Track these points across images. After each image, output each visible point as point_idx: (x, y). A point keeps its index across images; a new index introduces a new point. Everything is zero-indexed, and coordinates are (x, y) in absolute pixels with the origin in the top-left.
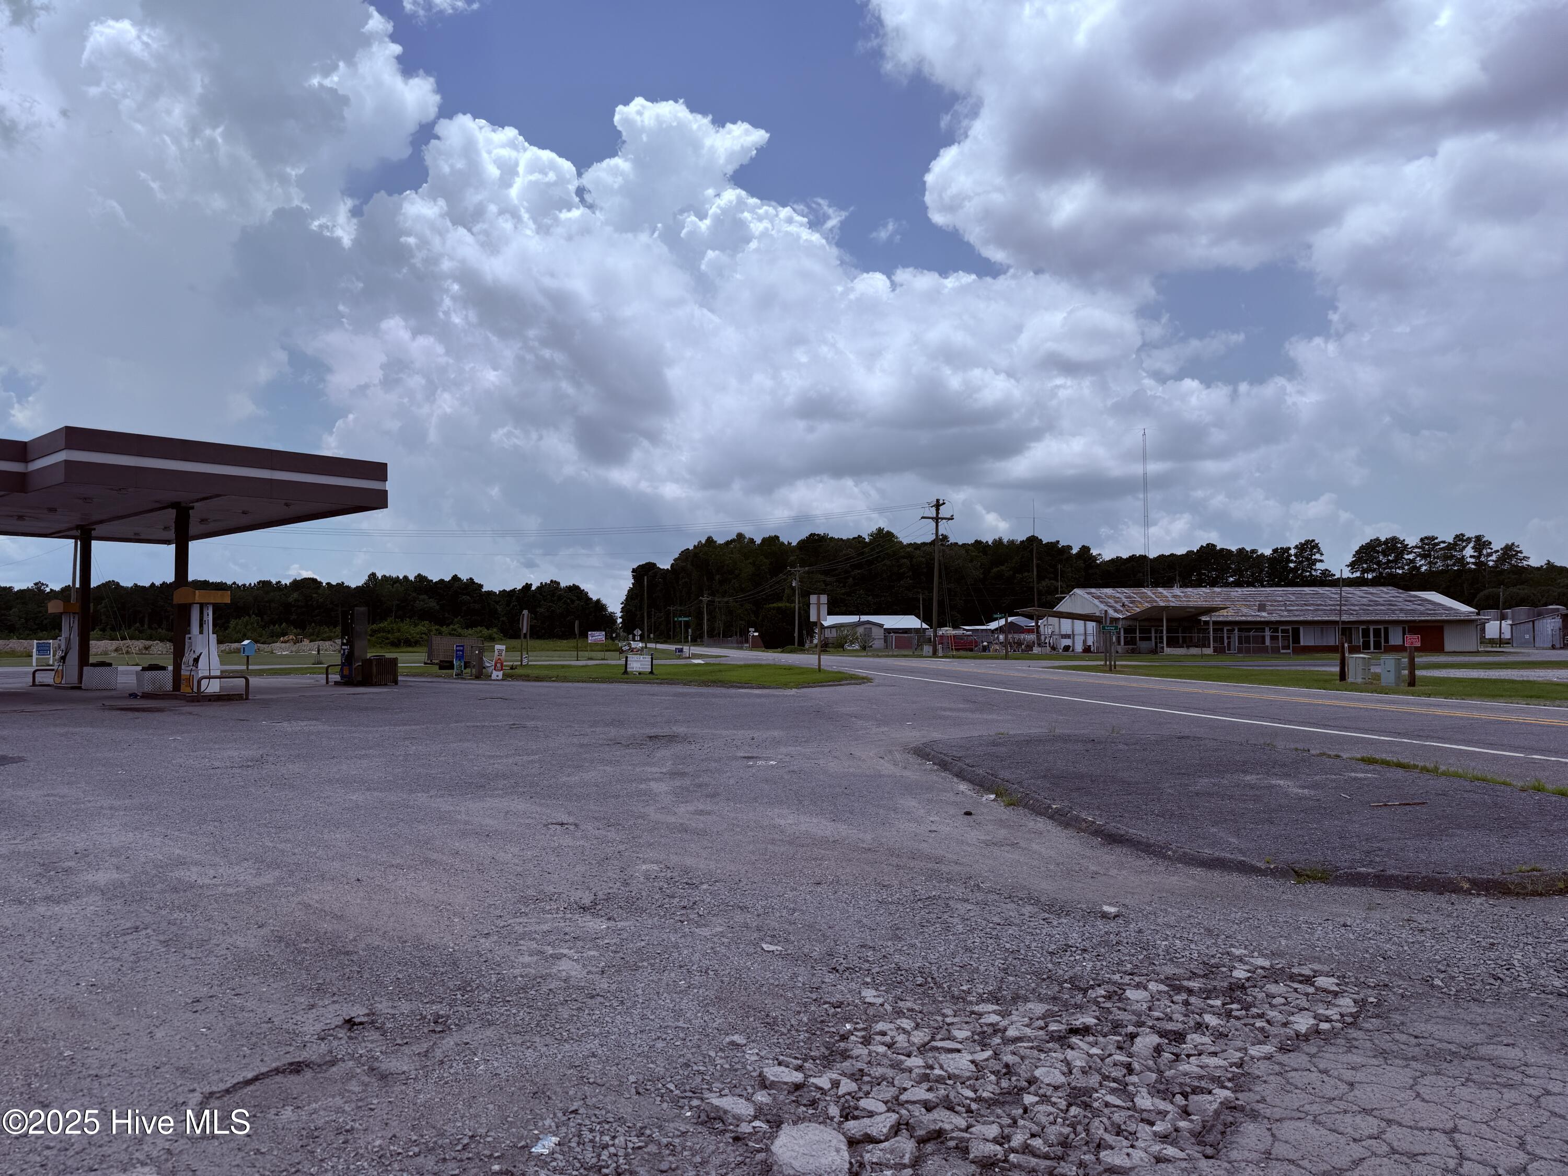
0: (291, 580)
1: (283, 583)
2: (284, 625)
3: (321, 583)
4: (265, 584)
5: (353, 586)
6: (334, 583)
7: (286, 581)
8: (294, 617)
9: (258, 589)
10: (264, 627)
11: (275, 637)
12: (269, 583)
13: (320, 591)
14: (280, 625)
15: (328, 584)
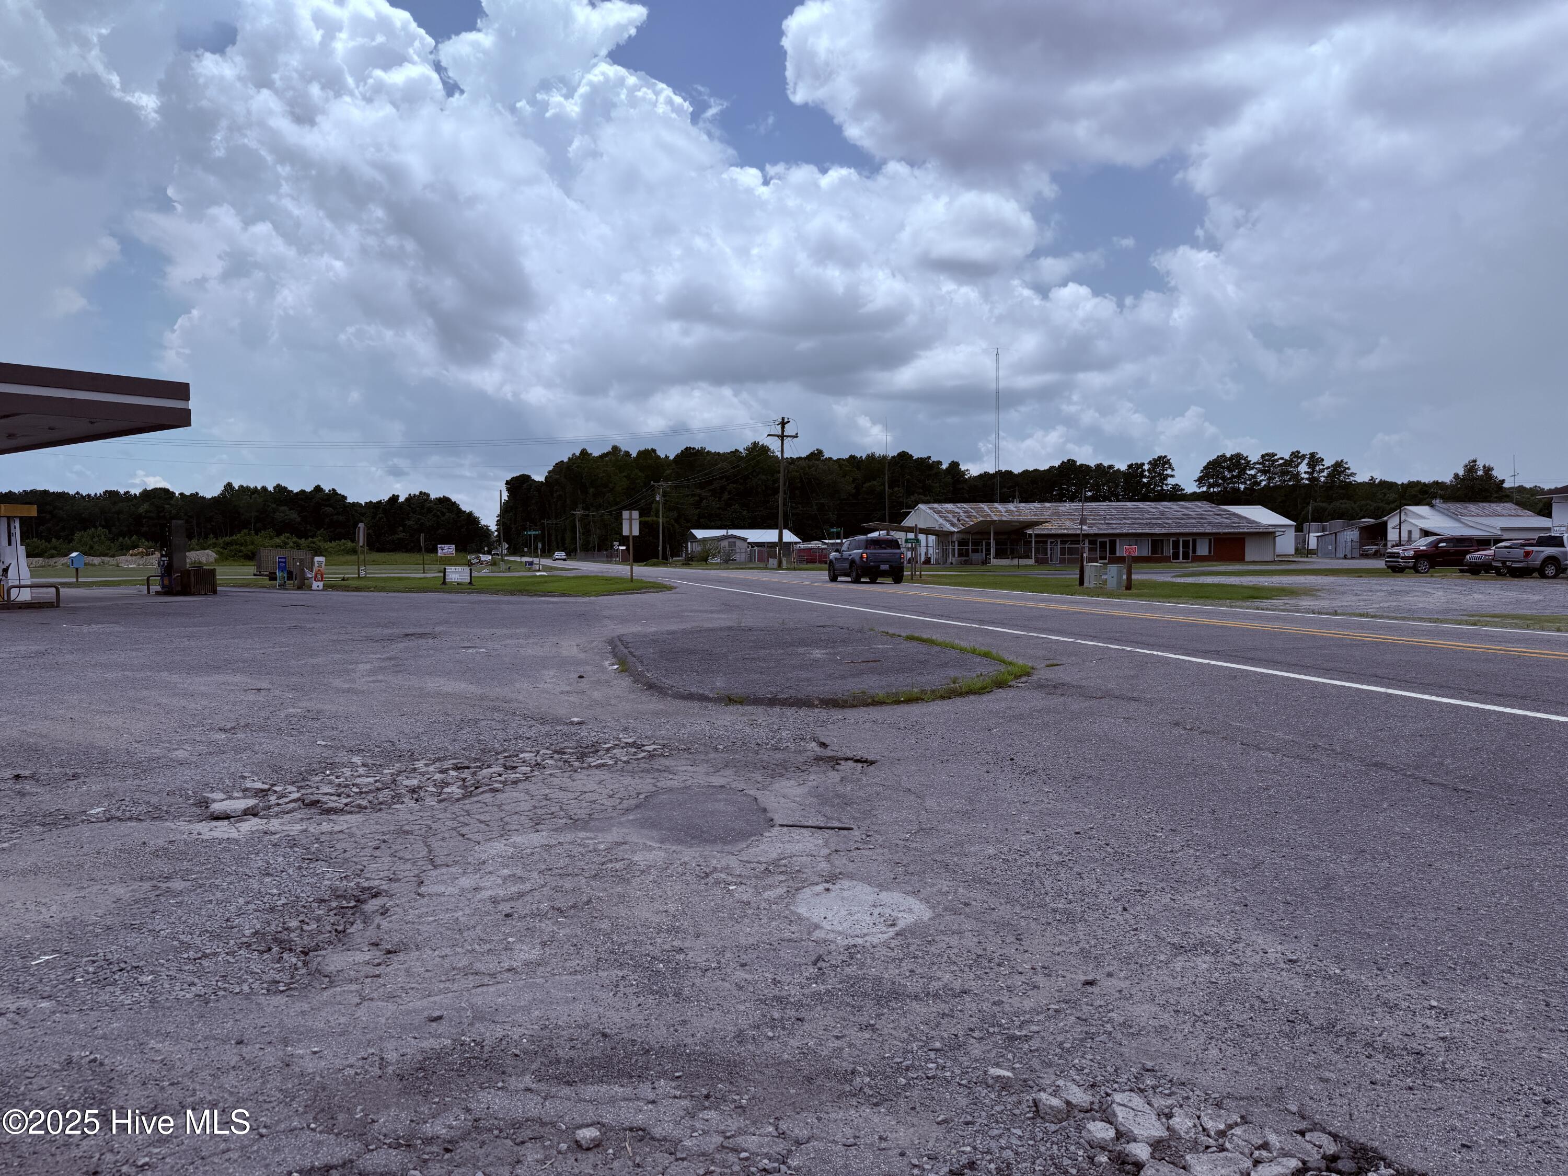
0: (141, 490)
1: (132, 493)
2: (134, 537)
3: (173, 493)
4: (112, 495)
5: (209, 496)
6: (188, 493)
7: (136, 491)
8: (145, 529)
9: (105, 499)
10: (113, 540)
11: (124, 550)
12: (117, 493)
13: (172, 502)
14: (130, 538)
15: (181, 494)
